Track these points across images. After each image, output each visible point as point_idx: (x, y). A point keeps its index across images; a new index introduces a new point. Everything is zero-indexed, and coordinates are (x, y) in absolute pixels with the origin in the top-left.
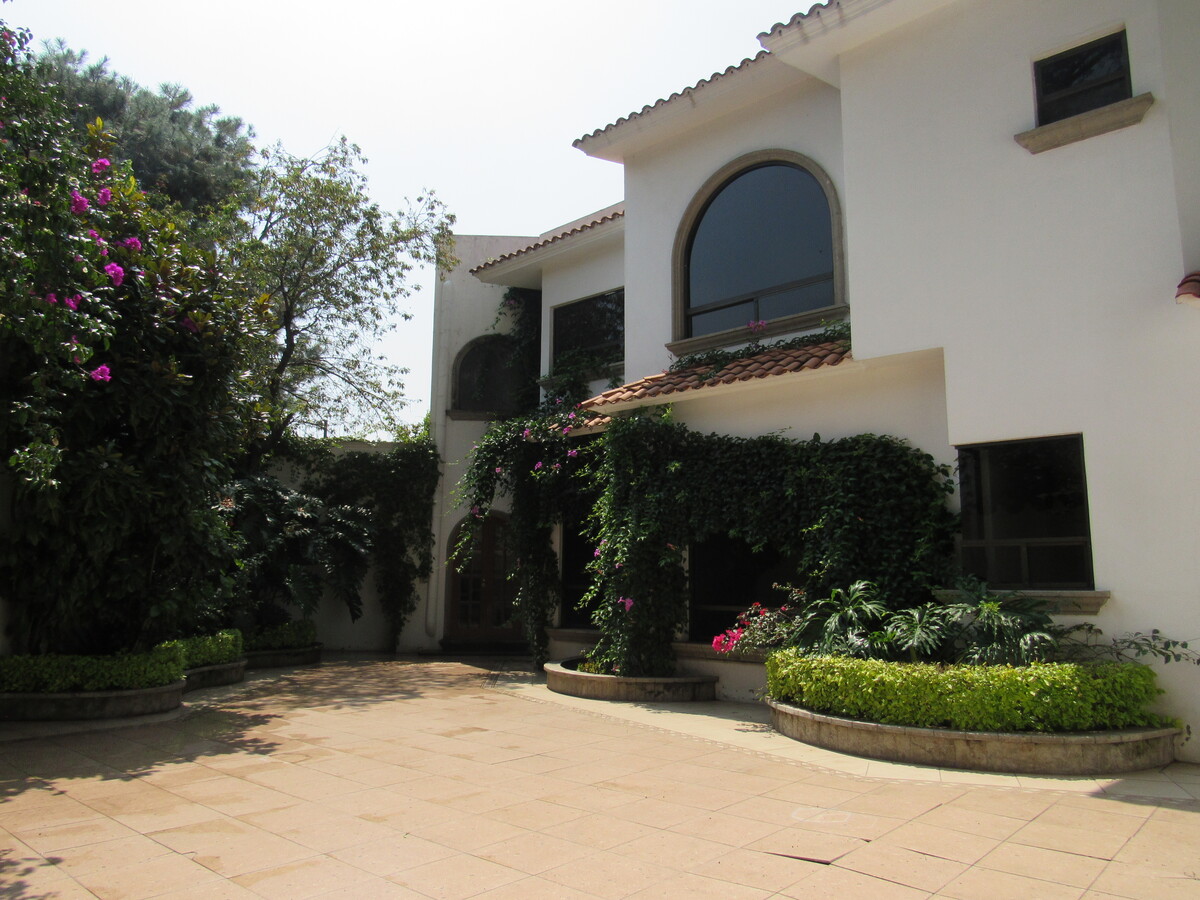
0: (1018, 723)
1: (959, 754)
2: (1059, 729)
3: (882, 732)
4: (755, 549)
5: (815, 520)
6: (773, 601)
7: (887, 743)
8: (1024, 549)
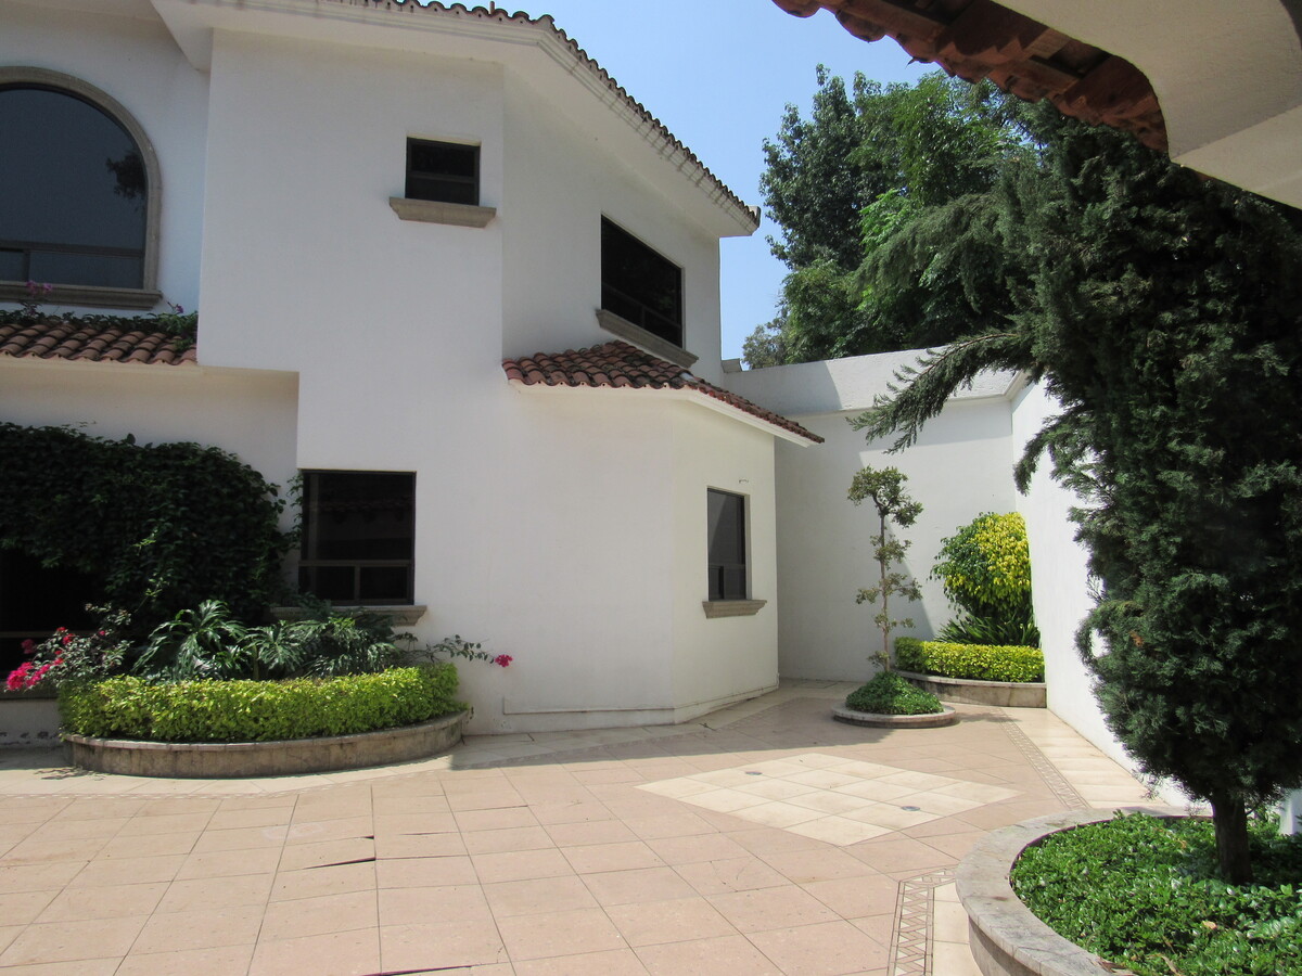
0: (380, 723)
1: (333, 759)
2: (407, 723)
4: (46, 563)
5: (147, 535)
6: (83, 624)
7: (263, 760)
8: (358, 570)
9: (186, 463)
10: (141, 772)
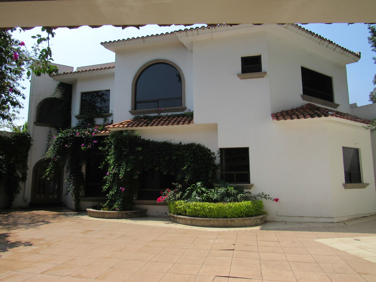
0: (241, 216)
1: (229, 224)
2: (248, 216)
3: (211, 220)
4: (164, 173)
5: (185, 166)
6: (172, 188)
7: (212, 223)
8: (235, 174)
9: (193, 148)
10: (185, 223)
